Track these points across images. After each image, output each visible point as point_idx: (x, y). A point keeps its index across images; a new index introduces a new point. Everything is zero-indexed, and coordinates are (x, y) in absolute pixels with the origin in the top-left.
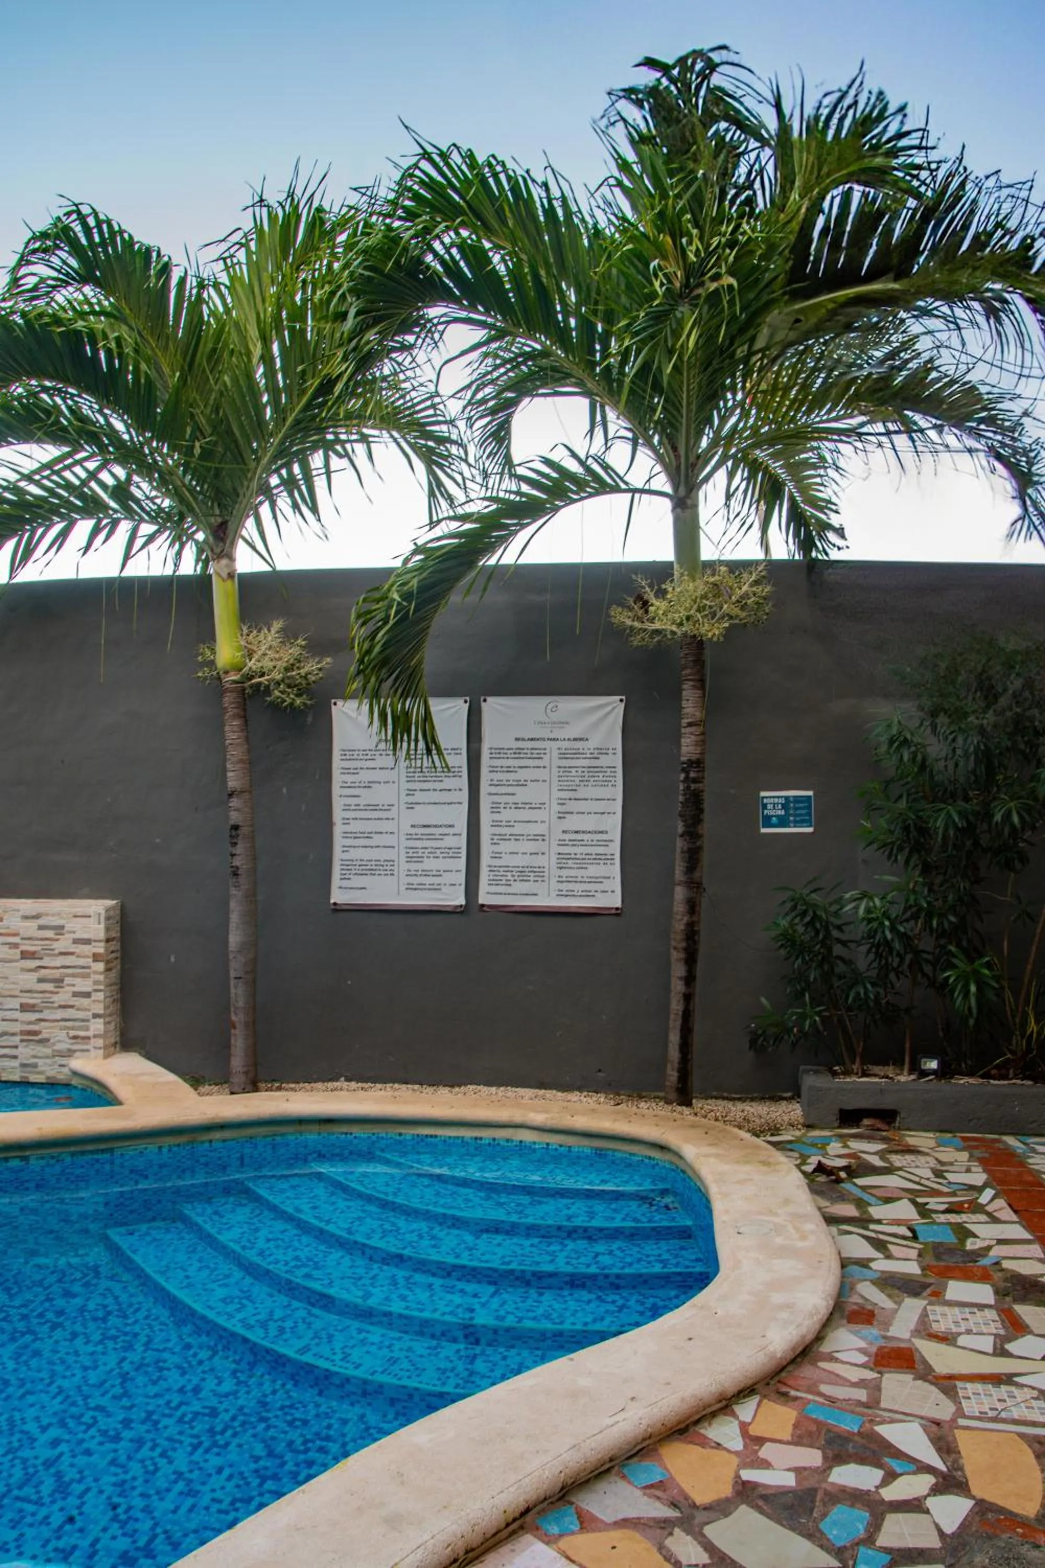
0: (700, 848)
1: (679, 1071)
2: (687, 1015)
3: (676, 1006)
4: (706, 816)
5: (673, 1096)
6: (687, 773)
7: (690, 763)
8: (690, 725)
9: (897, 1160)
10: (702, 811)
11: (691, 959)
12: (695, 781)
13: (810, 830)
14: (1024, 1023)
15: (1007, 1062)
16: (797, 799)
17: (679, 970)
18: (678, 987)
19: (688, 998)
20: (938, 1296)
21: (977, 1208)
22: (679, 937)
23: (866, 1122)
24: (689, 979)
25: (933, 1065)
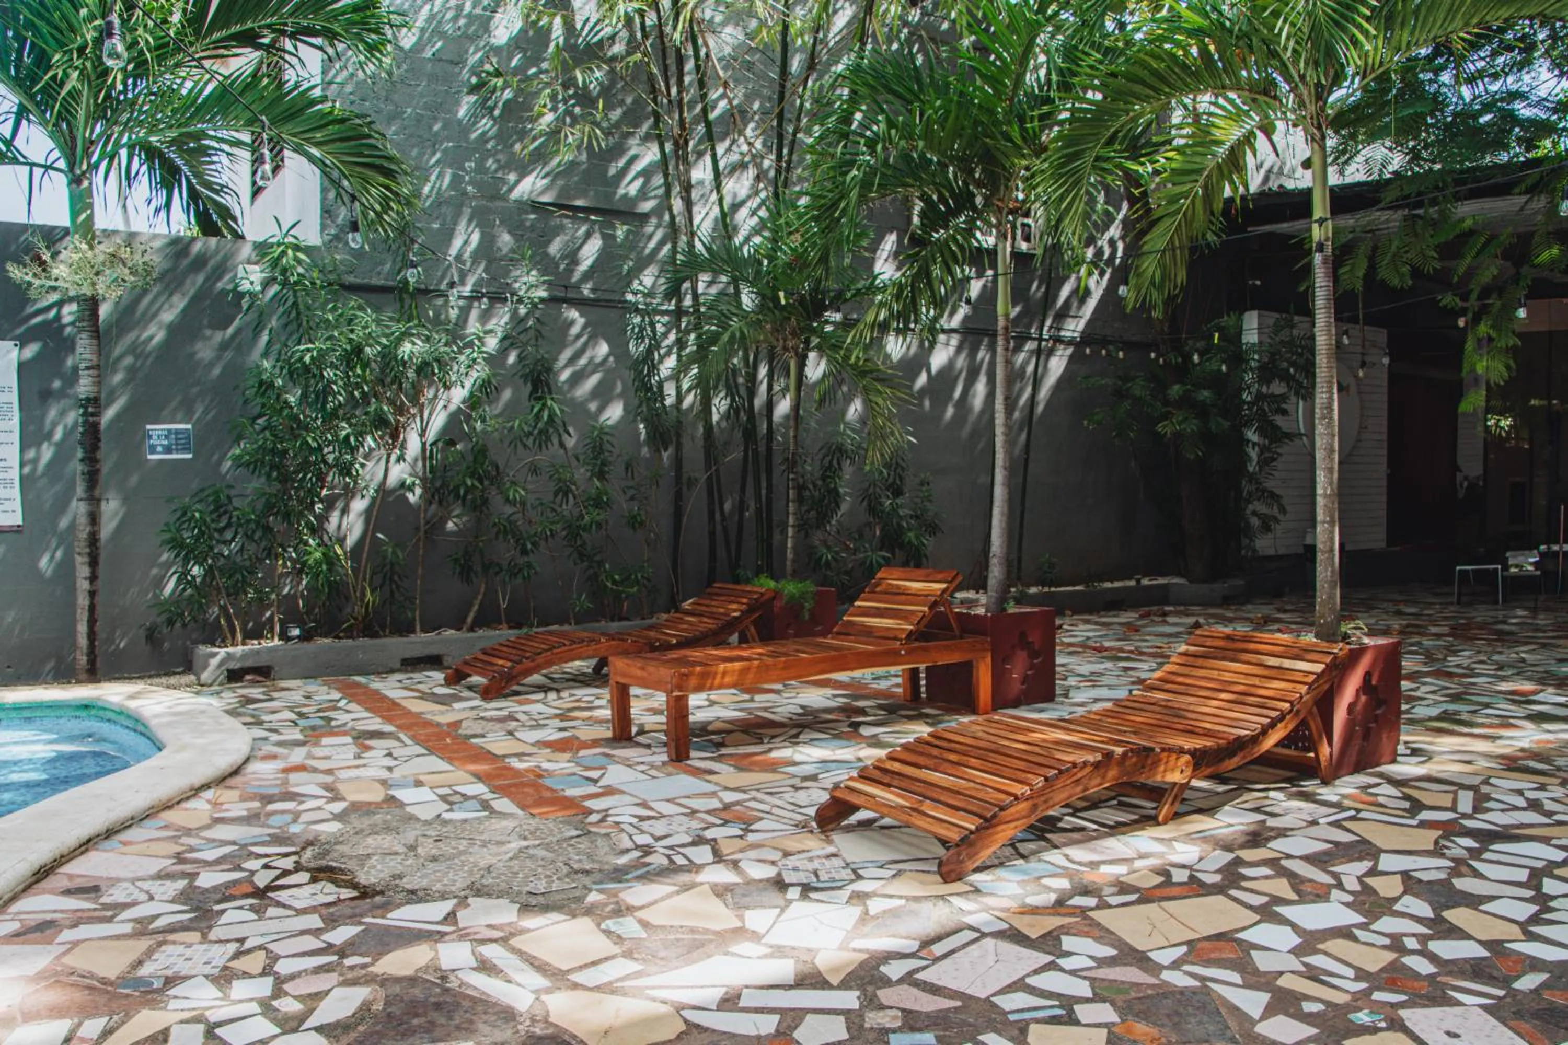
0: (98, 471)
1: (88, 655)
2: (92, 608)
3: (83, 601)
4: (102, 444)
5: (83, 676)
6: (86, 408)
7: (88, 400)
8: (88, 368)
9: (275, 695)
10: (99, 440)
11: (94, 562)
12: (92, 415)
13: (190, 456)
14: (363, 594)
15: (351, 626)
16: (177, 432)
17: (83, 571)
18: (84, 585)
19: (92, 594)
20: (317, 744)
21: (335, 709)
22: (83, 544)
23: (248, 677)
24: (93, 578)
25: (296, 632)
